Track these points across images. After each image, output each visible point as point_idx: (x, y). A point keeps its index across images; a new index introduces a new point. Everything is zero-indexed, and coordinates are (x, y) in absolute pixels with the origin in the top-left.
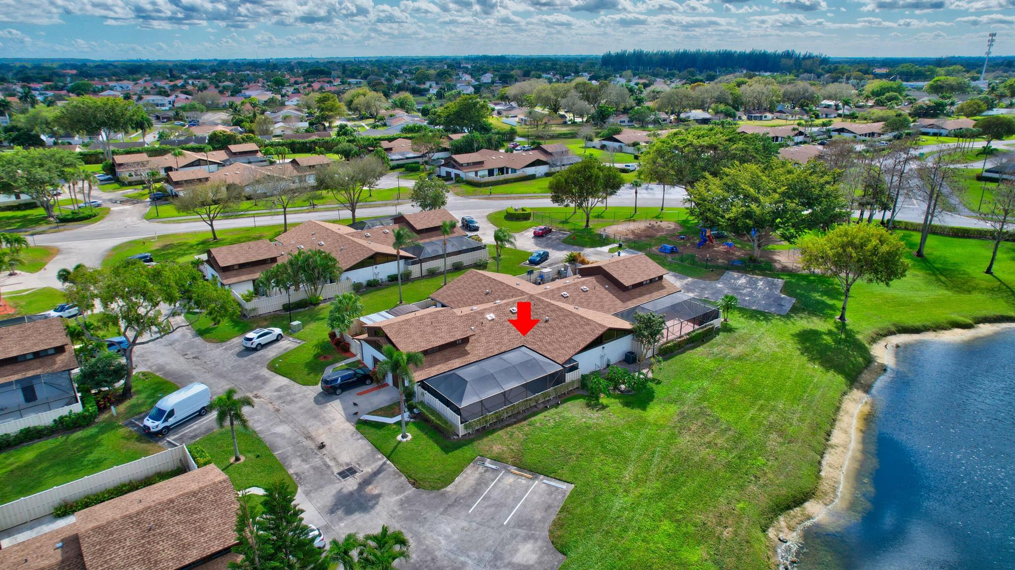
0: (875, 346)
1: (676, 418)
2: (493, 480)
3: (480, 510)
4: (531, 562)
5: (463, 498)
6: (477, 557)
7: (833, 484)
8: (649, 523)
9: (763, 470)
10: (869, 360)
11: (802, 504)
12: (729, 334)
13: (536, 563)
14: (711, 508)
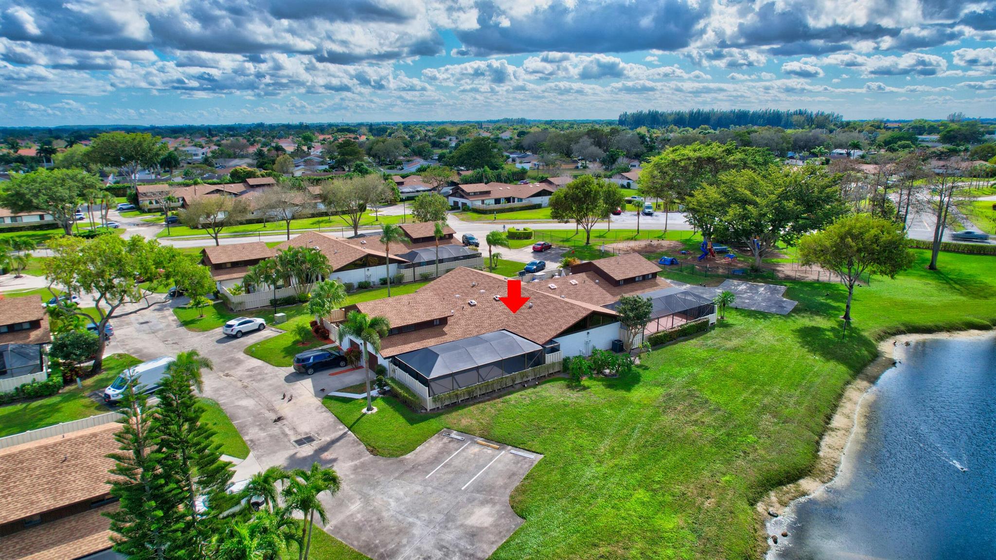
0: (882, 343)
1: (661, 399)
2: (457, 450)
3: (438, 475)
4: (486, 525)
5: (421, 465)
6: (427, 518)
7: (832, 463)
8: (621, 492)
9: (754, 447)
10: (876, 355)
11: (797, 480)
12: (725, 329)
13: (491, 525)
14: (693, 480)
